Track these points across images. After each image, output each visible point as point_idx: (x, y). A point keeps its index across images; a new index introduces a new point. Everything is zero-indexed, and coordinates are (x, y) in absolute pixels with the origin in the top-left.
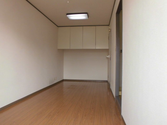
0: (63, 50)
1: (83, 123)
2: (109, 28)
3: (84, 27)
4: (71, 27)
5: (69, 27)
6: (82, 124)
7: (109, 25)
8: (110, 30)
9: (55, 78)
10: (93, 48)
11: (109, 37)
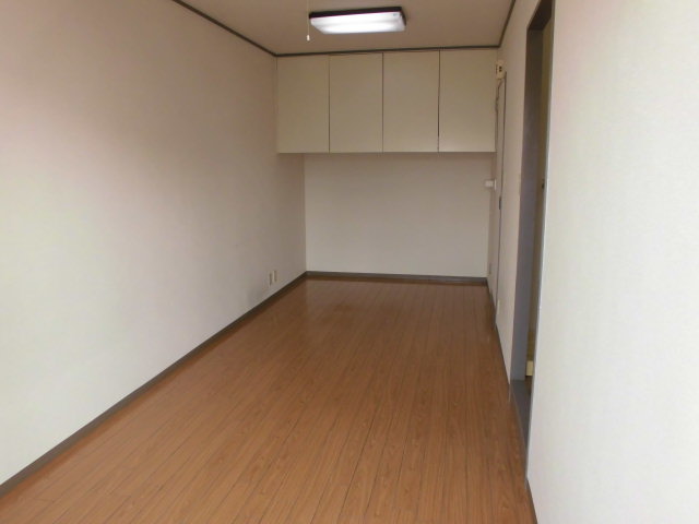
0: (301, 158)
1: (378, 513)
2: (500, 63)
3: (387, 55)
4: (332, 57)
5: (326, 57)
6: (375, 515)
7: (497, 47)
8: (500, 75)
9: (271, 275)
10: (429, 147)
11: (497, 99)
